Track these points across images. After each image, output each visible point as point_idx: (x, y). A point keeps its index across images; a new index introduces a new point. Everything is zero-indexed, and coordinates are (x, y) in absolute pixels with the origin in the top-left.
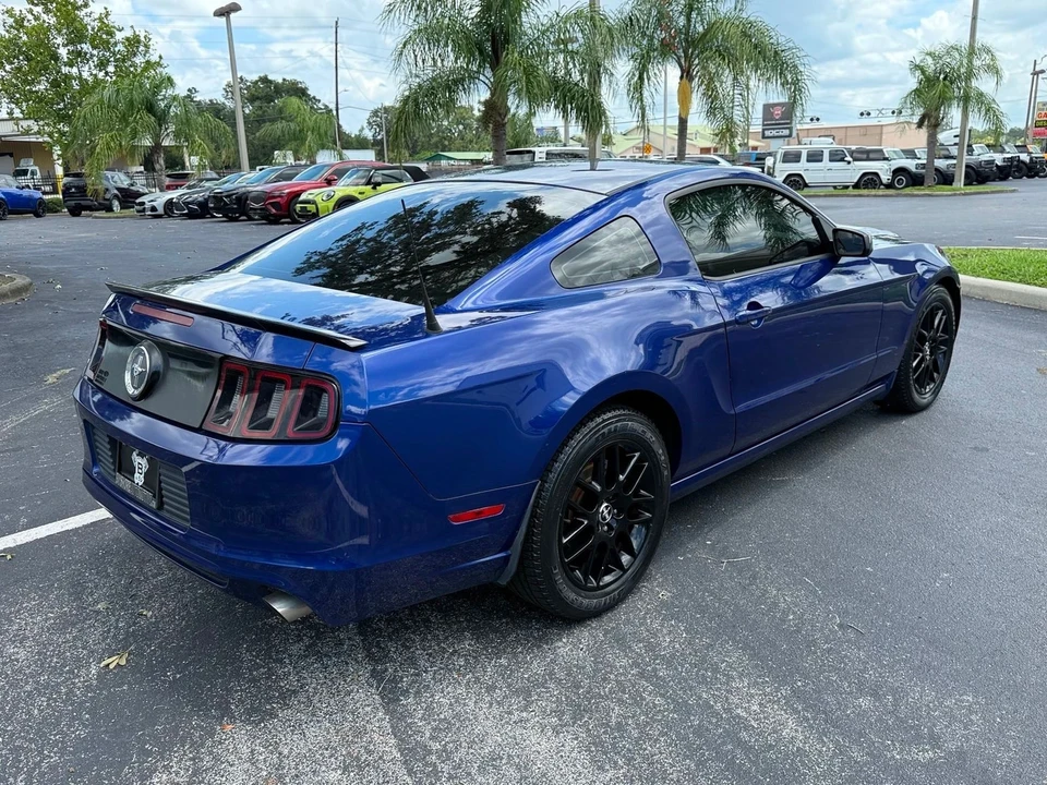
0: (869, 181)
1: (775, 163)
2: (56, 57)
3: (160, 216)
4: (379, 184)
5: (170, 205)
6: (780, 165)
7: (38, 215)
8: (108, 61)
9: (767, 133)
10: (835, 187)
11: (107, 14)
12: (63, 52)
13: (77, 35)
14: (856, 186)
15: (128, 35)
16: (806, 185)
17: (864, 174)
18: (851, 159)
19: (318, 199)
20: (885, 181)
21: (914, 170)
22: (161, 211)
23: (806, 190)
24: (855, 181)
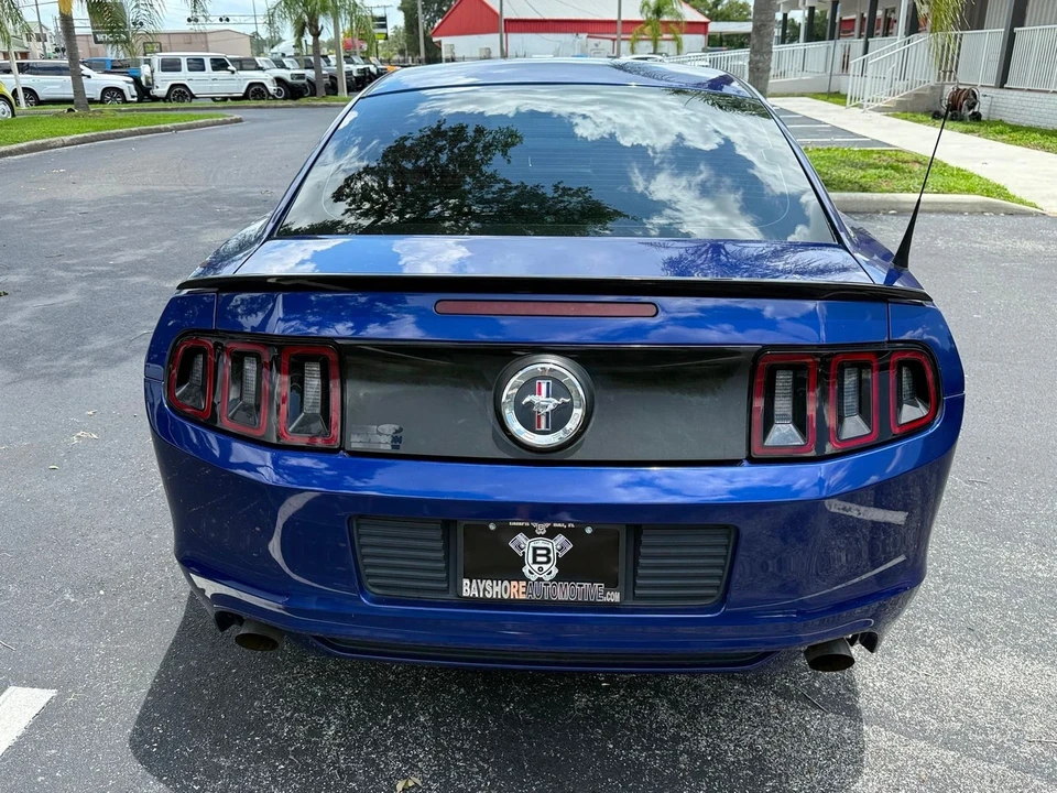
0: (256, 92)
1: (152, 72)
6: (159, 75)
9: (100, 37)
10: (213, 99)
14: (245, 97)
16: (193, 97)
17: (251, 85)
18: (234, 69)
20: (272, 92)
21: (289, 80)
23: (194, 101)
24: (243, 91)
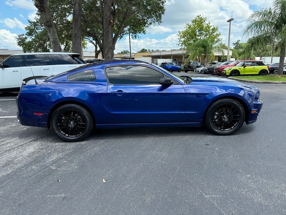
2: (195, 35)
3: (199, 73)
4: (246, 66)
5: (202, 71)
7: (179, 72)
8: (207, 35)
11: (209, 23)
12: (197, 33)
13: (201, 29)
15: (213, 28)
19: (227, 70)
22: (200, 72)
